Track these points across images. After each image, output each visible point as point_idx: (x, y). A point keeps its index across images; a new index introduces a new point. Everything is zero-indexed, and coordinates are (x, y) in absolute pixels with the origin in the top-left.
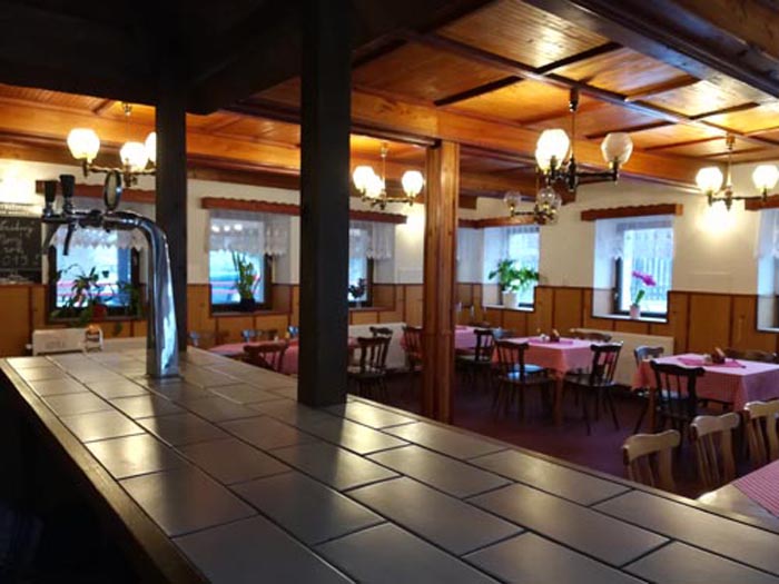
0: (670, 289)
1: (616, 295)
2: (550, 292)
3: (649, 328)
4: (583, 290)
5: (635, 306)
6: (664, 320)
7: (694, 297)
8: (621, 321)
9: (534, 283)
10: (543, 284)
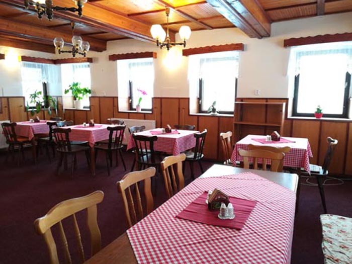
0: (153, 97)
1: (130, 100)
2: (97, 99)
3: (144, 116)
4: (113, 98)
5: (138, 106)
6: (151, 112)
7: (163, 100)
8: (132, 113)
9: (89, 95)
10: (93, 95)
